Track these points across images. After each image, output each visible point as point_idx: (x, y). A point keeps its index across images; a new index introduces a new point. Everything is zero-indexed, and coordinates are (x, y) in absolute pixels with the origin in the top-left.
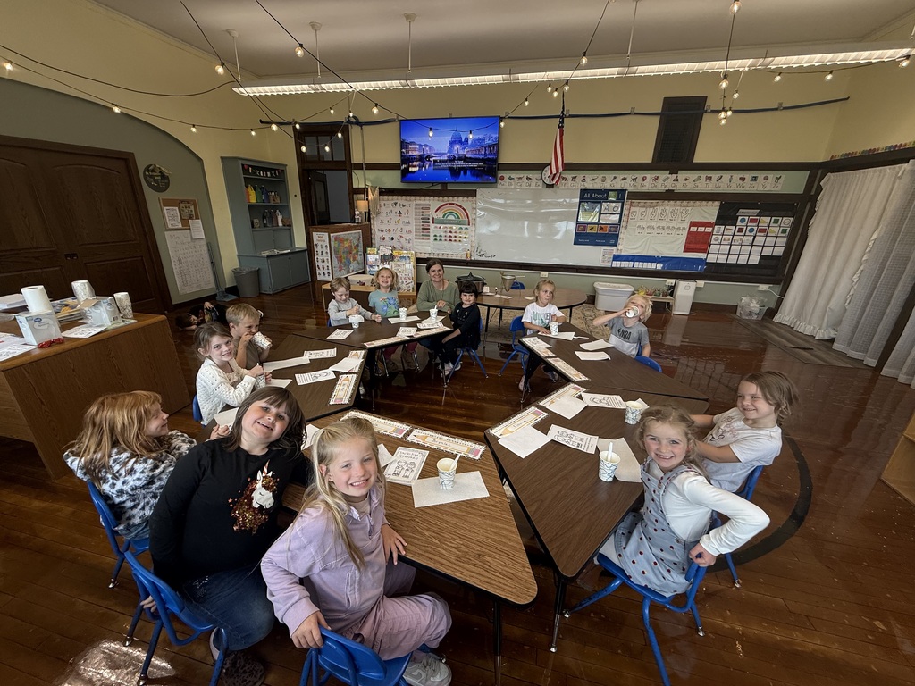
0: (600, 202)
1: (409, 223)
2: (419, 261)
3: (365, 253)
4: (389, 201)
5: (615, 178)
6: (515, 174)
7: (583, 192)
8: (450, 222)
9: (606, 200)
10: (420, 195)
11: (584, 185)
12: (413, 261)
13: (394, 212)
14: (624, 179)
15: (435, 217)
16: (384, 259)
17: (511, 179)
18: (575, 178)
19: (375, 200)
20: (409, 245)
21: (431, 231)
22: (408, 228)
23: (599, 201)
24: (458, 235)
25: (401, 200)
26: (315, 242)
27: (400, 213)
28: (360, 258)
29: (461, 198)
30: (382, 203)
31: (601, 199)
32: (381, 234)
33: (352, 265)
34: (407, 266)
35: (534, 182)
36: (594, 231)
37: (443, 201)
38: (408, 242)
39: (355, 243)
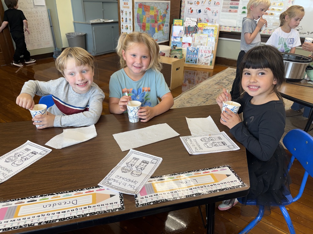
2: (222, 34)
3: (171, 24)
12: (216, 34)
16: (189, 31)
20: (215, 18)
21: (240, 2)
26: (121, 8)
28: (166, 29)
32: (190, 6)
33: (156, 34)
34: (210, 39)
38: (214, 15)
39: (161, 12)
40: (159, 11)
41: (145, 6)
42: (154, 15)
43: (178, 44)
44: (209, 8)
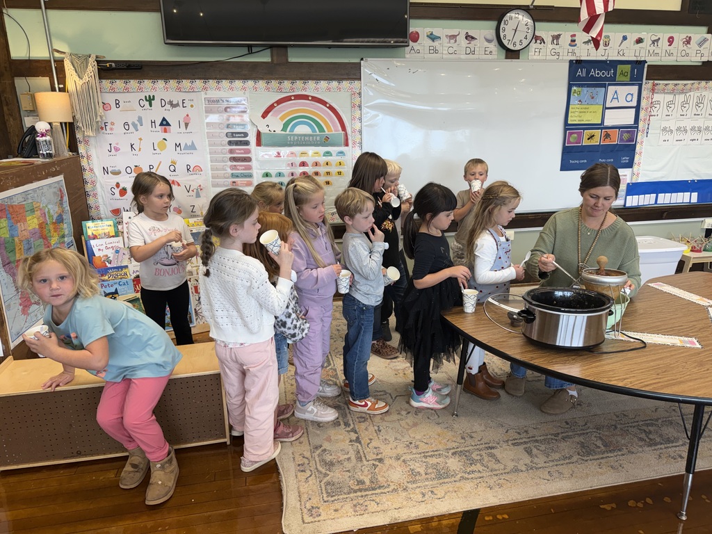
0: (604, 86)
1: (193, 147)
3: (80, 236)
4: (130, 93)
5: (625, 38)
6: (443, 28)
7: (575, 65)
8: (303, 141)
9: (613, 81)
10: (219, 78)
11: (573, 53)
13: (146, 123)
14: (639, 41)
15: (264, 130)
17: (433, 37)
18: (557, 37)
19: (88, 92)
20: (199, 202)
21: (254, 163)
22: (192, 159)
23: (602, 83)
24: (322, 170)
25: (161, 89)
27: (165, 123)
29: (323, 84)
30: (110, 99)
31: (606, 79)
32: (113, 180)
35: (480, 44)
36: (595, 142)
37: (280, 90)
38: (195, 196)
39: (51, 211)
40: (47, 210)
41: (12, 206)
42: (37, 227)
43: (119, 288)
44: (175, 179)
